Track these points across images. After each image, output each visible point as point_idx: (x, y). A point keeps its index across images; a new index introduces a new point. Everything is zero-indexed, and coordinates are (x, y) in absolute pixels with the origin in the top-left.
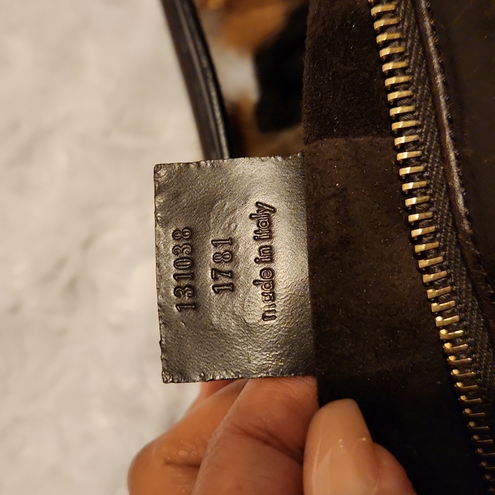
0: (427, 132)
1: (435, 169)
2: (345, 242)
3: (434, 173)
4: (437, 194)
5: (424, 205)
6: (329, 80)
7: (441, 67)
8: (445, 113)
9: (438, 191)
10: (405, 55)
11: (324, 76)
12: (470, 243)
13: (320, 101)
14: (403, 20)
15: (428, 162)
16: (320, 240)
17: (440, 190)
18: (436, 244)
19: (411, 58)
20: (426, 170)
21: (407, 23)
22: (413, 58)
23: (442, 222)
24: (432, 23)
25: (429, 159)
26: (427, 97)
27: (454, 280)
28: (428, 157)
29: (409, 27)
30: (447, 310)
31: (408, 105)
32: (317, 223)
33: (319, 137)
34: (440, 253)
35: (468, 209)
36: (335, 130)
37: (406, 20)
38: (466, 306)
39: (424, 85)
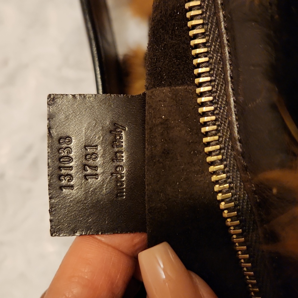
0: (218, 84)
1: (223, 108)
2: (166, 153)
3: (222, 111)
4: (223, 125)
5: (214, 132)
6: (161, 49)
7: (228, 42)
8: (229, 72)
9: (223, 122)
10: (206, 34)
11: (159, 47)
12: (241, 158)
13: (156, 63)
14: (206, 11)
15: (218, 104)
16: (152, 151)
17: (225, 122)
18: (220, 157)
19: (210, 36)
20: (216, 109)
21: (209, 12)
22: (211, 36)
23: (225, 143)
24: (224, 13)
25: (218, 102)
26: (220, 62)
27: (232, 180)
28: (218, 100)
29: (210, 16)
30: (226, 199)
31: (206, 67)
32: (151, 140)
33: (154, 86)
34: (223, 162)
35: (240, 135)
36: (163, 82)
37: (208, 10)
38: (239, 196)
39: (218, 53)
